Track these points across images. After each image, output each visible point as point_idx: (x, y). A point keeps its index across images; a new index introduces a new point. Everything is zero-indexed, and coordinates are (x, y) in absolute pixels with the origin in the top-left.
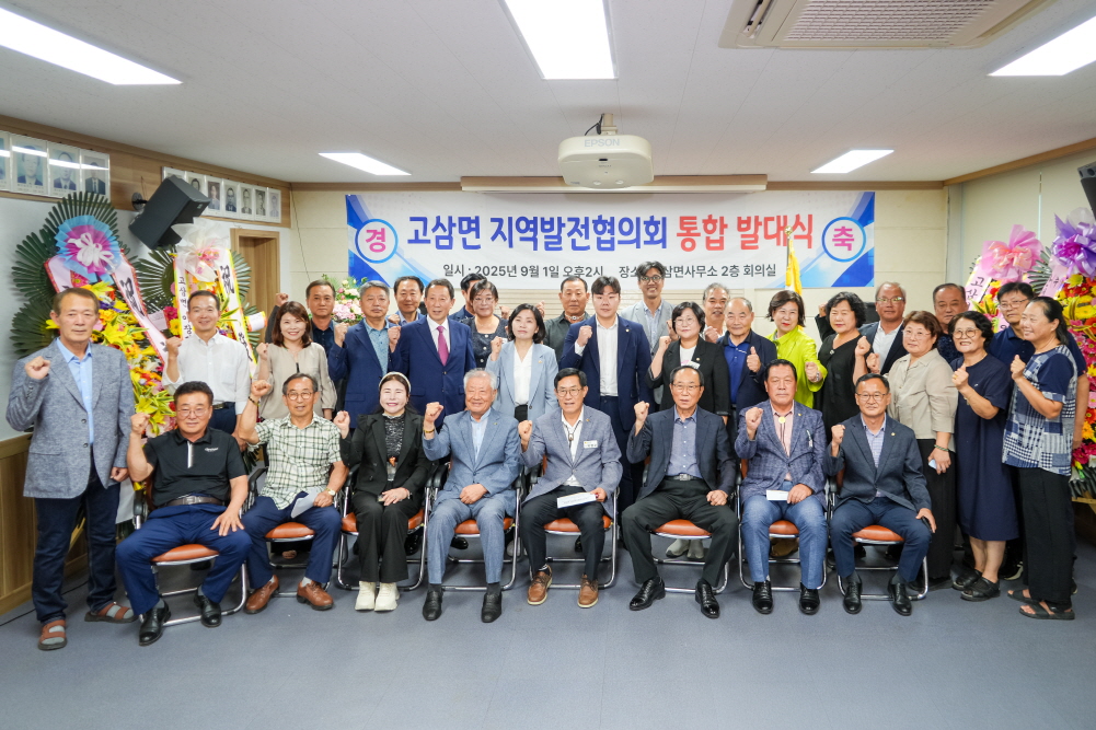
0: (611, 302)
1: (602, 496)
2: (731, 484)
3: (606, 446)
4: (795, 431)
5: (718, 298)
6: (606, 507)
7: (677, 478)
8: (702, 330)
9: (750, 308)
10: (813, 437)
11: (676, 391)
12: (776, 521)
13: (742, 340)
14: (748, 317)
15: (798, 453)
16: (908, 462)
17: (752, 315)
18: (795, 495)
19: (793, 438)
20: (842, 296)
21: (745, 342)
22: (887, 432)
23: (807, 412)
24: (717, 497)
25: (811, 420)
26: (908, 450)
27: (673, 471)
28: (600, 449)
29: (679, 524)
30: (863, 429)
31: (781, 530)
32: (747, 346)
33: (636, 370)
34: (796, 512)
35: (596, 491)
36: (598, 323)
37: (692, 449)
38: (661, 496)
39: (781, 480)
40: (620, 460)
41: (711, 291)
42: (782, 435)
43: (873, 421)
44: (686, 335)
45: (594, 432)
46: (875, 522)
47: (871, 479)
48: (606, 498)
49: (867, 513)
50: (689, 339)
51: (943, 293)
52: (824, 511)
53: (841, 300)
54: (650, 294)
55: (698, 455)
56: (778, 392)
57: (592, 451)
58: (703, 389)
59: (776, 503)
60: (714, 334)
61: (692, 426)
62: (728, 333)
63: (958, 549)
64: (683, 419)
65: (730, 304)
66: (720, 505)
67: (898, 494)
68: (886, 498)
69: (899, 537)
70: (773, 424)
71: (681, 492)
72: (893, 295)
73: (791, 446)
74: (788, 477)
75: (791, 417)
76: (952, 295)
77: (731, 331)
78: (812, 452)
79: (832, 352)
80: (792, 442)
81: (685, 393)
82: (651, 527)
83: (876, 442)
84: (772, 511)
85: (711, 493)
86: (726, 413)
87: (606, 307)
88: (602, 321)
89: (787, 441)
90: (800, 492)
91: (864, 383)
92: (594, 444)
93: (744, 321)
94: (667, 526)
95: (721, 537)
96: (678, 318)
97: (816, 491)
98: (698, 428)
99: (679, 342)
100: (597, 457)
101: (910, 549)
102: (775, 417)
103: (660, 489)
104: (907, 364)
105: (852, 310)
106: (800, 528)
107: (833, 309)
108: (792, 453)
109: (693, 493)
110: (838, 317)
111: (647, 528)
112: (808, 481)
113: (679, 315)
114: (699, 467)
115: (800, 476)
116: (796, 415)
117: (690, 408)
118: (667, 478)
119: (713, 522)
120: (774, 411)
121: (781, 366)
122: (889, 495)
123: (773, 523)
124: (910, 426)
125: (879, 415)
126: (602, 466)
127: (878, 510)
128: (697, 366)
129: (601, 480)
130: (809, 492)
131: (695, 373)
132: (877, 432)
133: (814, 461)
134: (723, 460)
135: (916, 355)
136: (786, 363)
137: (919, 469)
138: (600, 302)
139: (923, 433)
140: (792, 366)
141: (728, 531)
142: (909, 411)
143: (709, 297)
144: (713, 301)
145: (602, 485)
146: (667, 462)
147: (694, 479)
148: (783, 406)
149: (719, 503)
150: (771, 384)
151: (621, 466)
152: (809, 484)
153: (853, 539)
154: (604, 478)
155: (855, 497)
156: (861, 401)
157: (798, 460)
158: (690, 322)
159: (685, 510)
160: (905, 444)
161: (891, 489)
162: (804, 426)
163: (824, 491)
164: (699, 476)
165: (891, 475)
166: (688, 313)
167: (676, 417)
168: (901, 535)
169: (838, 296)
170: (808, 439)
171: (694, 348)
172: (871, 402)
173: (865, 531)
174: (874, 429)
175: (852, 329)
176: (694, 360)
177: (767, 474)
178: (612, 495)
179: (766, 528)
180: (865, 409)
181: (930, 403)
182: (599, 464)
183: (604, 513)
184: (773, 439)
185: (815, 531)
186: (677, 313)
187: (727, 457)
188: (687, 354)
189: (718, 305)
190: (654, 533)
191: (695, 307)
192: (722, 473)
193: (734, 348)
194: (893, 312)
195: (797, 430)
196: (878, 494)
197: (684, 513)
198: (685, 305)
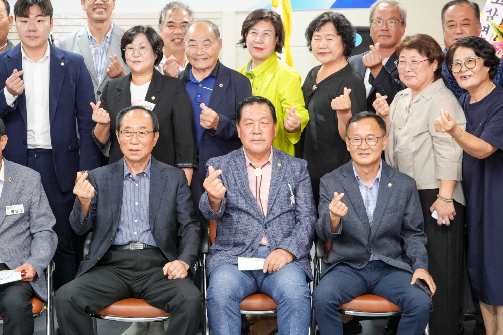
0: (40, 27)
1: (30, 274)
2: (195, 252)
3: (34, 211)
4: (274, 185)
5: (178, 22)
6: (36, 287)
7: (127, 247)
8: (157, 62)
9: (217, 33)
10: (295, 192)
11: (123, 138)
12: (248, 296)
13: (207, 74)
14: (215, 45)
15: (277, 211)
16: (407, 218)
17: (220, 42)
18: (273, 262)
19: (271, 194)
20: (326, 17)
21: (210, 76)
22: (383, 183)
23: (289, 162)
24: (176, 269)
25: (294, 172)
26: (407, 203)
27: (120, 239)
28: (28, 214)
29: (129, 304)
30: (355, 180)
31: (256, 306)
32: (213, 81)
33: (76, 114)
34: (274, 283)
35: (21, 268)
36: (23, 55)
37: (145, 212)
38: (106, 271)
39: (255, 245)
40: (54, 228)
41: (170, 11)
42: (258, 191)
43: (366, 170)
44: (138, 68)
45: (19, 194)
46: (369, 291)
47: (364, 240)
48: (36, 277)
49: (359, 280)
50: (141, 73)
51: (454, 11)
52: (308, 280)
53: (325, 22)
54: (96, 16)
55: (152, 218)
56: (251, 136)
57: (16, 218)
58: (157, 135)
59: (250, 273)
60: (173, 67)
61: (146, 182)
62: (190, 66)
63: (467, 319)
64: (134, 173)
65: (192, 29)
66: (179, 279)
67: (395, 257)
68: (381, 261)
69: (395, 307)
70: (246, 177)
71: (131, 264)
72: (390, 16)
73: (269, 204)
74: (264, 241)
75: (269, 169)
76: (462, 13)
77: (193, 63)
78: (294, 211)
79: (314, 88)
80: (270, 199)
81: (134, 141)
82: (92, 308)
83: (370, 195)
84: (243, 282)
85: (168, 265)
86: (191, 165)
87: (32, 34)
88: (29, 52)
89: (264, 198)
90: (279, 258)
91: (355, 124)
92: (20, 209)
93: (209, 51)
94: (114, 307)
95: (180, 317)
96: (129, 46)
97: (299, 257)
98: (152, 185)
99: (130, 78)
100: (24, 226)
101: (408, 320)
102: (250, 169)
103: (104, 262)
104: (408, 99)
105: (339, 34)
106: (278, 302)
107: (315, 33)
108: (270, 211)
109: (147, 265)
110: (321, 44)
111: (87, 310)
112: (289, 245)
113: (130, 42)
114: (153, 233)
115: (279, 240)
116: (275, 166)
117: (141, 161)
118: (114, 247)
119: (170, 299)
120: (248, 161)
121: (256, 105)
122: (386, 259)
123: (245, 298)
124: (411, 175)
125: (374, 163)
126: (32, 236)
127: (372, 276)
128: (151, 106)
129: (30, 254)
130: (290, 258)
131: (147, 115)
132: (370, 184)
133: (297, 221)
134: (185, 223)
135: (416, 89)
136: (262, 101)
137: (419, 226)
138: (25, 27)
139: (425, 183)
140: (271, 105)
141: (189, 310)
142: (410, 157)
143: (166, 20)
144: (171, 25)
145: (30, 259)
146: (114, 229)
147: (147, 248)
148: (260, 155)
149: (178, 276)
150: (243, 127)
151: (55, 236)
152: (290, 250)
153: (342, 312)
154: (34, 252)
155: (344, 262)
156: (352, 146)
157: (277, 220)
158: (142, 51)
159: (137, 286)
160: (403, 196)
161: (386, 251)
162: (284, 179)
163: (309, 257)
164: (154, 244)
165: (388, 234)
166: (140, 40)
167: (126, 172)
168: (397, 304)
169: (322, 16)
170: (289, 195)
171: (149, 83)
172: (363, 147)
173: (357, 302)
174: (367, 180)
175: (339, 58)
176: (148, 99)
177: (239, 238)
178: (45, 271)
179: (236, 304)
180: (355, 156)
181: (433, 146)
182: (28, 233)
183: (34, 295)
184: (247, 196)
185: (296, 305)
186: (126, 40)
187: (190, 220)
188: (139, 92)
189: (177, 31)
190: (99, 317)
191: (149, 32)
192: (184, 240)
193: (197, 84)
194: (389, 36)
195: (276, 184)
196: (373, 257)
197: (136, 290)
198: (138, 29)
